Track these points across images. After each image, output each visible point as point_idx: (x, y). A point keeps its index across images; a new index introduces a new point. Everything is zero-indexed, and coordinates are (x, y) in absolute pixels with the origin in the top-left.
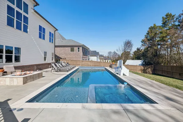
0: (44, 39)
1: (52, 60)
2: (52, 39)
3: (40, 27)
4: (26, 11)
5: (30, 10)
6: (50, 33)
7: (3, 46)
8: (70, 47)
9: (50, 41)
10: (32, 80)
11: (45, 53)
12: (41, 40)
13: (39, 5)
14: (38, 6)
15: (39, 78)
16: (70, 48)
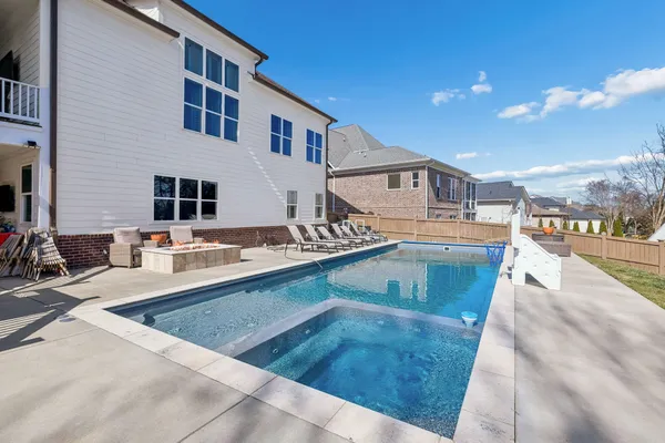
0: (287, 152)
1: (319, 215)
2: (318, 153)
3: (275, 120)
4: (233, 84)
5: (245, 79)
6: (310, 133)
7: (174, 179)
8: (387, 171)
9: (309, 158)
10: (204, 265)
11: (292, 195)
12: (280, 157)
13: (267, 58)
14: (265, 61)
15: (228, 263)
16: (385, 177)
